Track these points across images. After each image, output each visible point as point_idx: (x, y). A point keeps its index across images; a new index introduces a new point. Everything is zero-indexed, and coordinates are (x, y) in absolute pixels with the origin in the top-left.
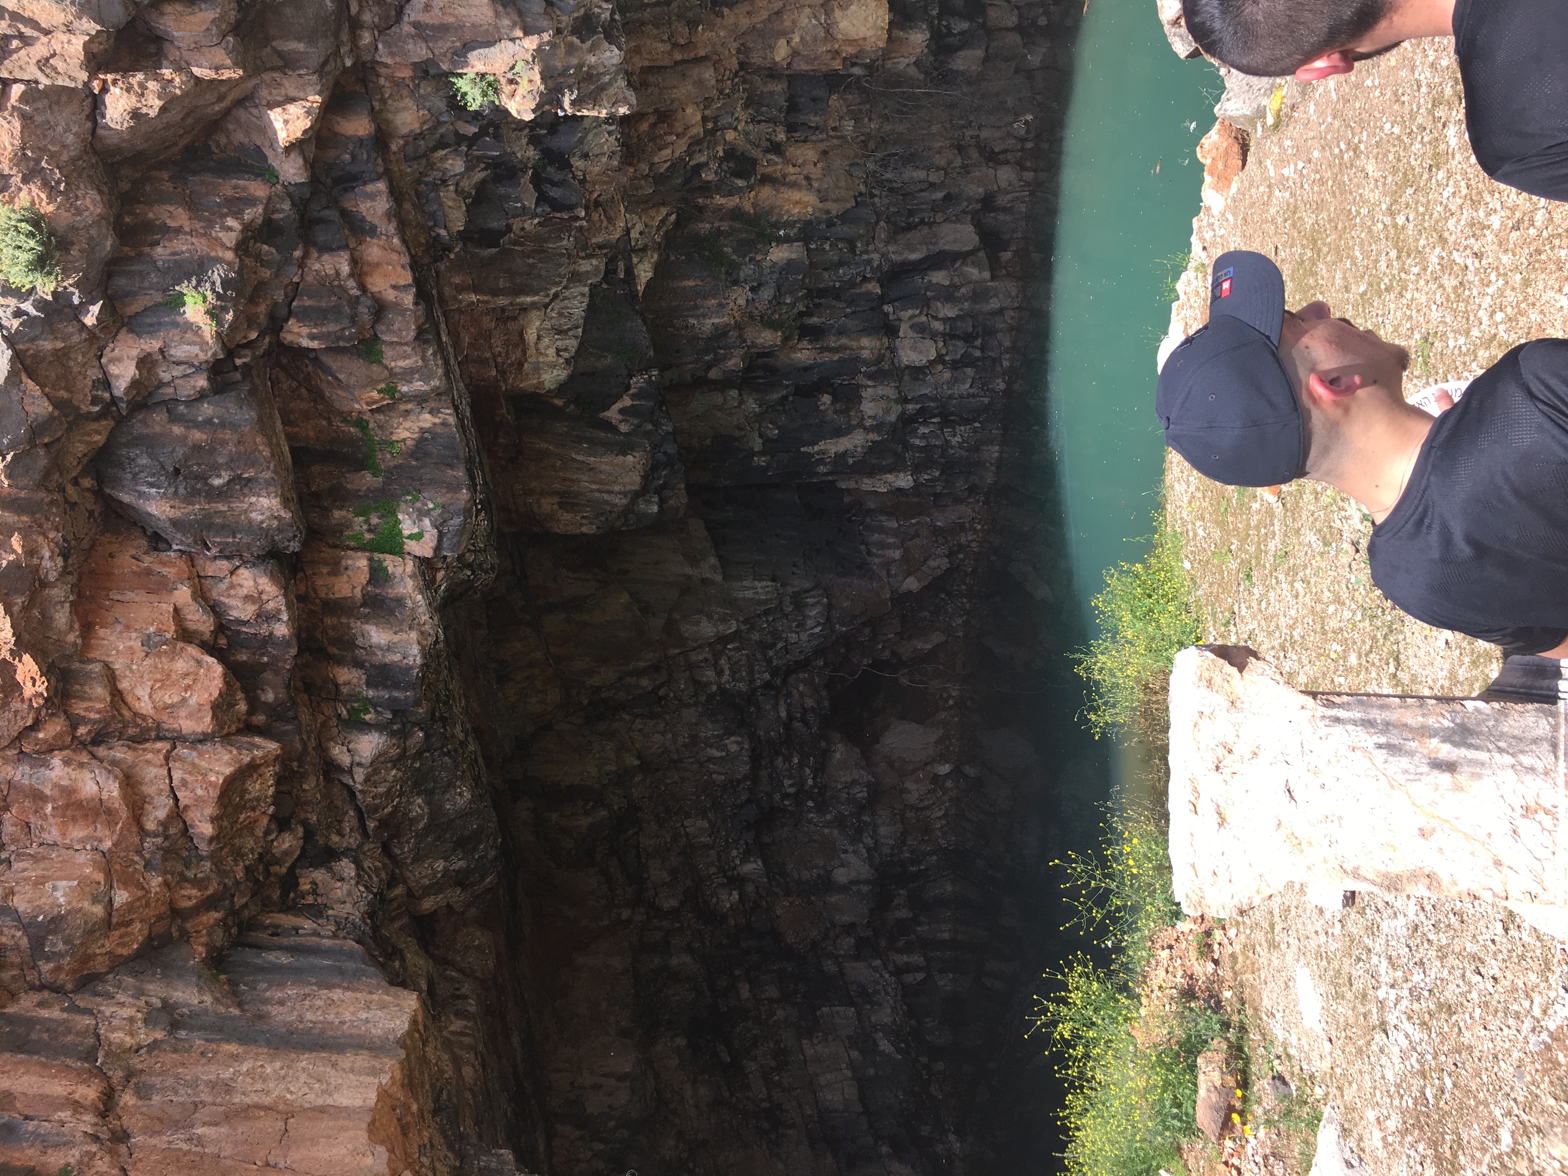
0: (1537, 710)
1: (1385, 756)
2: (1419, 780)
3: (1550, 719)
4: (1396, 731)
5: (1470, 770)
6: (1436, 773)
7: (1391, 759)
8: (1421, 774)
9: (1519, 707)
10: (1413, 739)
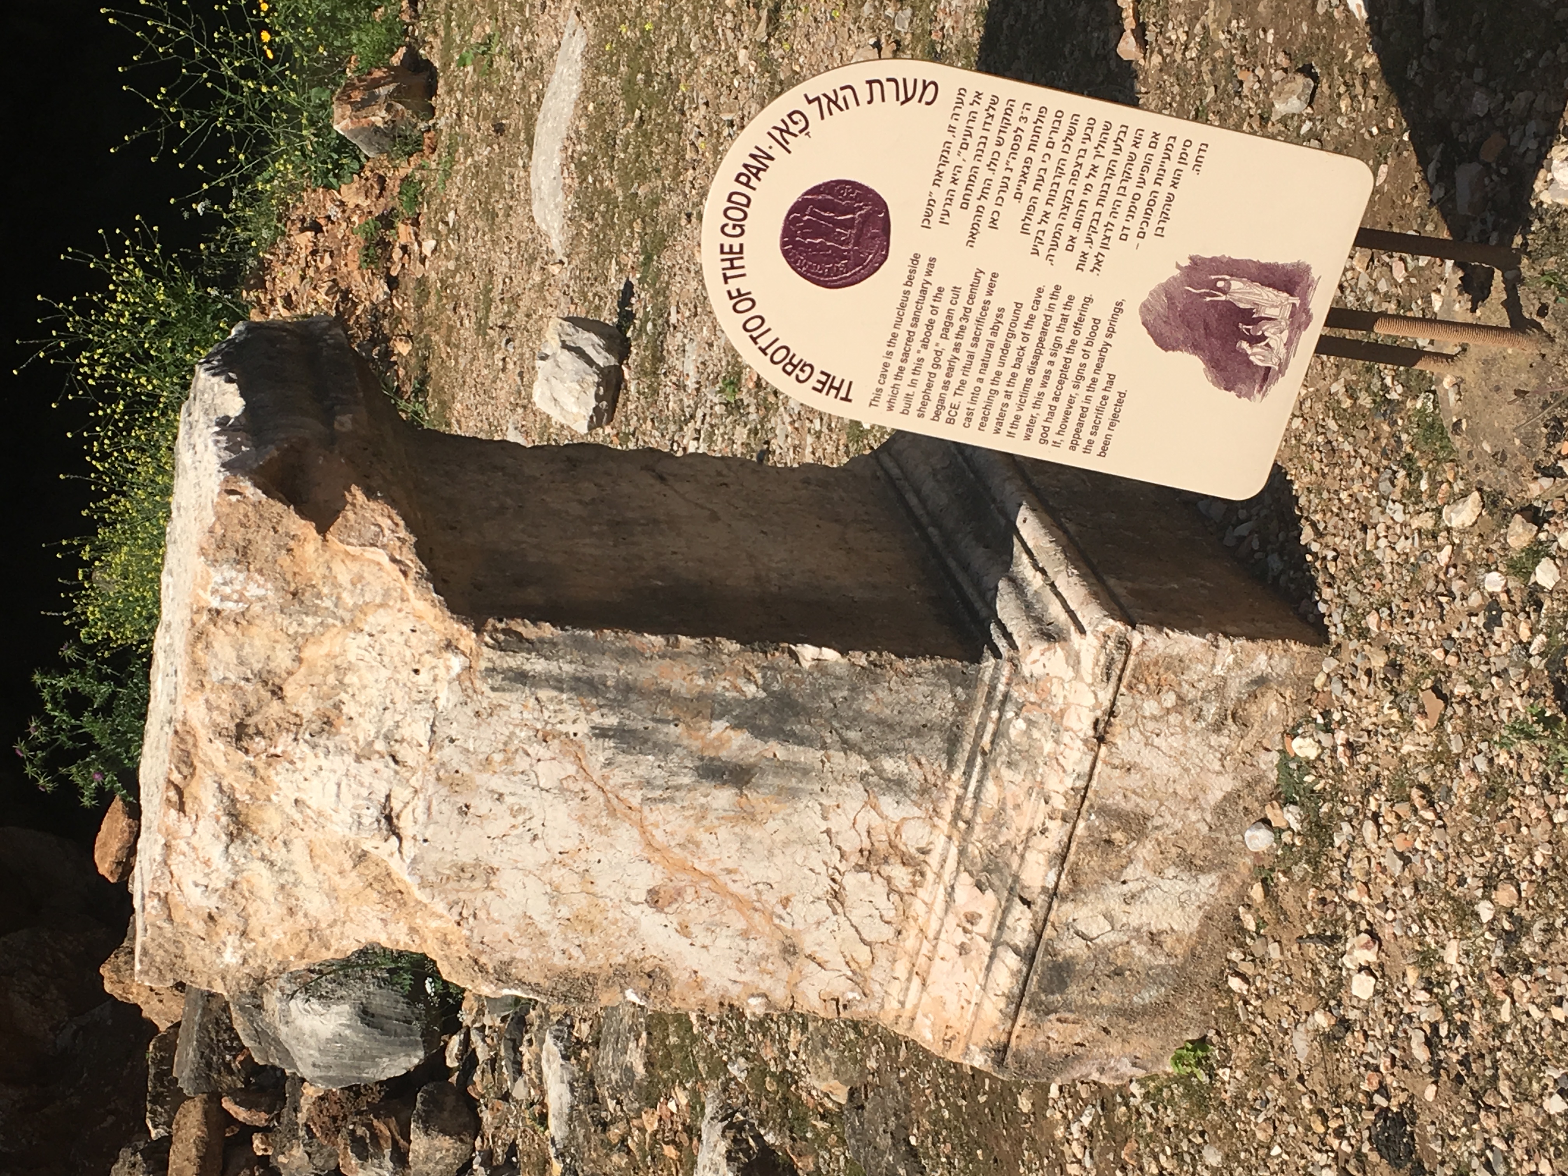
0: (937, 672)
1: (609, 753)
2: (672, 799)
3: (959, 690)
4: (642, 705)
5: (777, 781)
6: (707, 786)
7: (621, 758)
8: (678, 788)
9: (905, 665)
10: (676, 722)
